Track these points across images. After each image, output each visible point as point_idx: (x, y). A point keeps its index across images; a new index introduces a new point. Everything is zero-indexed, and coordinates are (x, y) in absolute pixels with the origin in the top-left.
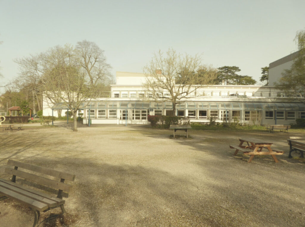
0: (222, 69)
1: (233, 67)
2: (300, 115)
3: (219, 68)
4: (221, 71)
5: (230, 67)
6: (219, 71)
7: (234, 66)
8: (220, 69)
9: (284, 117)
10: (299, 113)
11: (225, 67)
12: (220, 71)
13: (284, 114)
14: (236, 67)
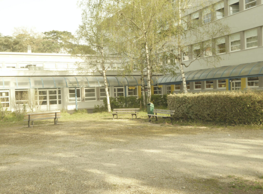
0: (49, 34)
1: (64, 32)
2: (116, 92)
3: (45, 33)
4: (48, 36)
5: (61, 32)
6: (44, 35)
7: (66, 31)
8: (47, 34)
9: (96, 97)
10: (115, 89)
11: (54, 32)
12: (46, 36)
13: (96, 92)
14: (68, 33)
